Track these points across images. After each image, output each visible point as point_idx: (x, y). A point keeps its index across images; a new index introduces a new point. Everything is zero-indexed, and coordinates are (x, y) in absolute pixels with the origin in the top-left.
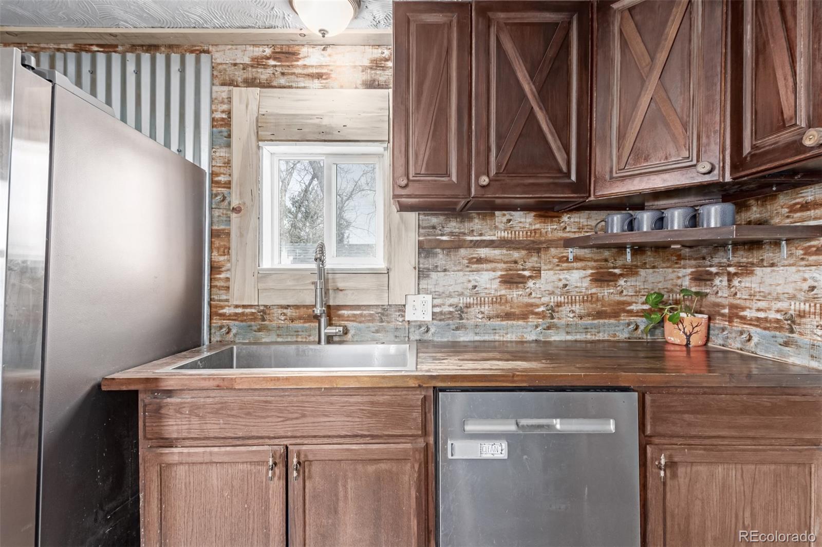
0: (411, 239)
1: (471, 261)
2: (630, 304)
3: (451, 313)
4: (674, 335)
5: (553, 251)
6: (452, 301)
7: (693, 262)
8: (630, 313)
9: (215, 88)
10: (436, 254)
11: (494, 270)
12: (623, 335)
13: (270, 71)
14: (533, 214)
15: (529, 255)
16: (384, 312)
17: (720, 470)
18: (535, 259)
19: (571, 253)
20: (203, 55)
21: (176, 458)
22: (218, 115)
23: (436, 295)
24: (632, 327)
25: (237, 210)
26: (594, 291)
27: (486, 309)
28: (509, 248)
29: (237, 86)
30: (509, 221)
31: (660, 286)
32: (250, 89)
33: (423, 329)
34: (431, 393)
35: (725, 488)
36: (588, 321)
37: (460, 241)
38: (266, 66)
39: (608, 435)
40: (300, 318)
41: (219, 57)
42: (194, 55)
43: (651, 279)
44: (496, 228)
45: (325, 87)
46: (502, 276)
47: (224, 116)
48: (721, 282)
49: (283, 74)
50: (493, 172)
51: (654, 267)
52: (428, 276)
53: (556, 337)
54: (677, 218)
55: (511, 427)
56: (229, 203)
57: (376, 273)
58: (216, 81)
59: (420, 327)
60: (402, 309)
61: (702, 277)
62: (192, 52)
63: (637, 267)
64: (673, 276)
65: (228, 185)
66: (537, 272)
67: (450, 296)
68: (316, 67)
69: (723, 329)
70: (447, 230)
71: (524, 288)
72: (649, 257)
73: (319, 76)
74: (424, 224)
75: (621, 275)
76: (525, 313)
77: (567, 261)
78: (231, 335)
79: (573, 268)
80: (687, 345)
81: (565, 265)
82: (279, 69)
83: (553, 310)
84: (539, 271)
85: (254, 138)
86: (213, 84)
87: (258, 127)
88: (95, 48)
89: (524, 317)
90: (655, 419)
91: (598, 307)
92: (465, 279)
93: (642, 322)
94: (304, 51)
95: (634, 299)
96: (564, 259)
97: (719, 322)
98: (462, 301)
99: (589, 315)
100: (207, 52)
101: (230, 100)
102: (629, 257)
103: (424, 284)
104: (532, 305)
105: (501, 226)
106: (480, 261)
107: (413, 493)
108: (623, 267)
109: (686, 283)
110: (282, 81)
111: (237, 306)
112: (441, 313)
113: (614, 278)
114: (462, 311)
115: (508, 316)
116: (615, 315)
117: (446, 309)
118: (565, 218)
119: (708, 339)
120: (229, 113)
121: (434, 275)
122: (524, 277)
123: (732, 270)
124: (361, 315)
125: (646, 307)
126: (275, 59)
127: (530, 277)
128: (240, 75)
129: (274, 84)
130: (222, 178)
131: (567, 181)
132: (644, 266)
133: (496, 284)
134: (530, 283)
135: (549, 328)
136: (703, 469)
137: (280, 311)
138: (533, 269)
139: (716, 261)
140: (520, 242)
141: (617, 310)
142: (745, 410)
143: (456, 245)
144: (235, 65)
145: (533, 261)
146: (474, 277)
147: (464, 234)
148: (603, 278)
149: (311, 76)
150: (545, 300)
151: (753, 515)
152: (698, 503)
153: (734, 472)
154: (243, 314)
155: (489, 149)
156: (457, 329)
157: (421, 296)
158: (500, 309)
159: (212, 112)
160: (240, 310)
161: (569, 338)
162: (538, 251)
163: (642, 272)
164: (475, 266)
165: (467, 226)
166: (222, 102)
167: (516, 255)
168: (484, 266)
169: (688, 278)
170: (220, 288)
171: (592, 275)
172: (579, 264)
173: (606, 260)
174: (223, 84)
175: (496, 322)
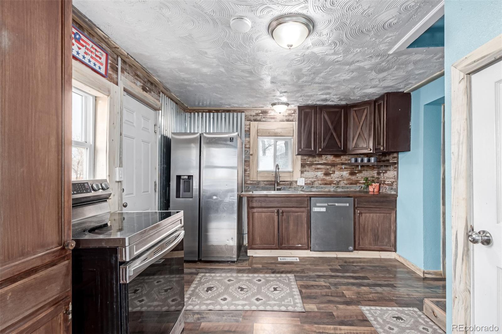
0: (299, 163)
1: (316, 169)
2: (360, 181)
3: (310, 183)
4: (371, 189)
5: (338, 166)
6: (310, 180)
7: (377, 169)
8: (360, 183)
9: (246, 122)
10: (306, 167)
11: (322, 171)
12: (358, 189)
13: (260, 117)
14: (333, 156)
15: (332, 167)
16: (291, 183)
17: (372, 215)
18: (333, 168)
19: (343, 167)
20: (243, 113)
21: (255, 211)
22: (246, 129)
23: (306, 178)
24: (360, 187)
25: (252, 155)
26: (350, 177)
27: (320, 182)
28: (326, 165)
29: (251, 121)
30: (326, 158)
31: (368, 176)
32: (255, 122)
33: (302, 187)
34: (309, 198)
35: (373, 219)
36: (348, 186)
37: (312, 163)
38: (259, 116)
39: (347, 207)
40: (268, 184)
41: (247, 113)
42: (240, 113)
43: (366, 174)
44: (323, 160)
45: (275, 121)
46: (324, 173)
47: (248, 129)
48: (382, 174)
49: (264, 118)
50: (322, 148)
51: (367, 171)
52: (303, 173)
53: (339, 190)
54: (366, 160)
55: (326, 205)
56: (249, 153)
57: (289, 172)
58: (246, 120)
59: (301, 187)
60: (296, 182)
61: (379, 174)
62: (239, 112)
63: (362, 170)
64: (372, 173)
65: (249, 148)
66: (334, 172)
67: (310, 178)
68: (273, 116)
69: (382, 187)
70: (309, 160)
71: (330, 176)
72: (365, 168)
73: (274, 118)
74: (303, 158)
75: (358, 173)
76: (330, 183)
77: (342, 169)
78: (249, 189)
79: (344, 171)
80: (374, 191)
81: (342, 170)
82: (263, 116)
83: (338, 182)
84: (334, 171)
85: (256, 135)
86: (245, 121)
87: (258, 132)
88: (214, 111)
89: (330, 184)
90: (358, 204)
91: (351, 181)
92: (314, 174)
93: (363, 186)
94: (270, 111)
95: (361, 179)
96: (341, 168)
97: (382, 185)
98: (313, 180)
99: (348, 184)
100: (244, 112)
101: (250, 125)
102: (360, 168)
103: (302, 175)
104: (332, 181)
105: (324, 159)
106: (318, 169)
107: (305, 219)
108: (358, 171)
109: (376, 175)
110: (264, 120)
111: (251, 181)
112: (307, 183)
113: (356, 174)
114: (313, 183)
115: (326, 184)
116: (356, 184)
117: (309, 182)
118: (342, 157)
119: (379, 190)
120: (249, 128)
121: (305, 173)
122: (330, 173)
123: (384, 171)
124: (285, 184)
125: (364, 182)
126: (262, 114)
127: (332, 173)
128: (252, 118)
129: (262, 120)
130: (247, 146)
131: (340, 150)
132: (364, 170)
133: (322, 175)
134: (332, 175)
135: (337, 187)
136: (368, 215)
137: (263, 182)
138: (333, 171)
139: (381, 169)
140: (329, 164)
141: (356, 182)
142: (377, 202)
143: (311, 165)
144: (251, 115)
145: (333, 169)
146: (316, 173)
147: (314, 161)
148: (352, 174)
149: (272, 118)
150: (336, 179)
151: (379, 224)
152: (367, 222)
153: (375, 215)
154: (253, 183)
155: (321, 142)
156: (311, 187)
157: (302, 178)
158: (323, 182)
159: (245, 128)
160: (252, 182)
161: (343, 190)
162: (334, 166)
163: (364, 172)
164: (316, 170)
165: (314, 159)
166: (248, 126)
167: (328, 167)
168: (319, 170)
169: (376, 174)
170: (247, 176)
171: (349, 173)
172: (346, 170)
173: (353, 169)
174: (248, 121)
175: (323, 186)
